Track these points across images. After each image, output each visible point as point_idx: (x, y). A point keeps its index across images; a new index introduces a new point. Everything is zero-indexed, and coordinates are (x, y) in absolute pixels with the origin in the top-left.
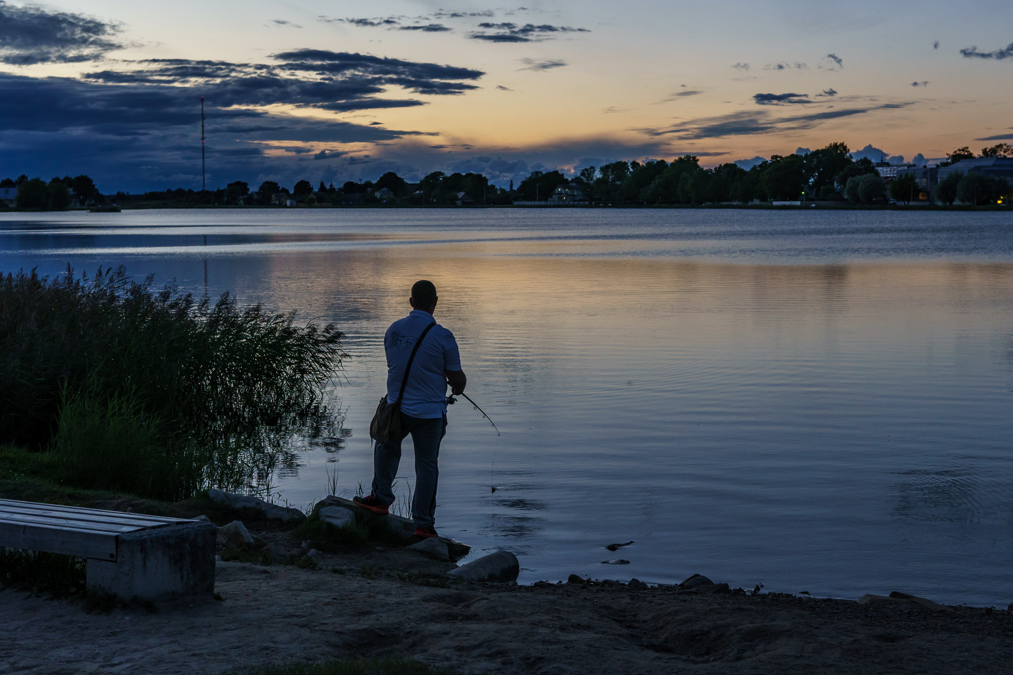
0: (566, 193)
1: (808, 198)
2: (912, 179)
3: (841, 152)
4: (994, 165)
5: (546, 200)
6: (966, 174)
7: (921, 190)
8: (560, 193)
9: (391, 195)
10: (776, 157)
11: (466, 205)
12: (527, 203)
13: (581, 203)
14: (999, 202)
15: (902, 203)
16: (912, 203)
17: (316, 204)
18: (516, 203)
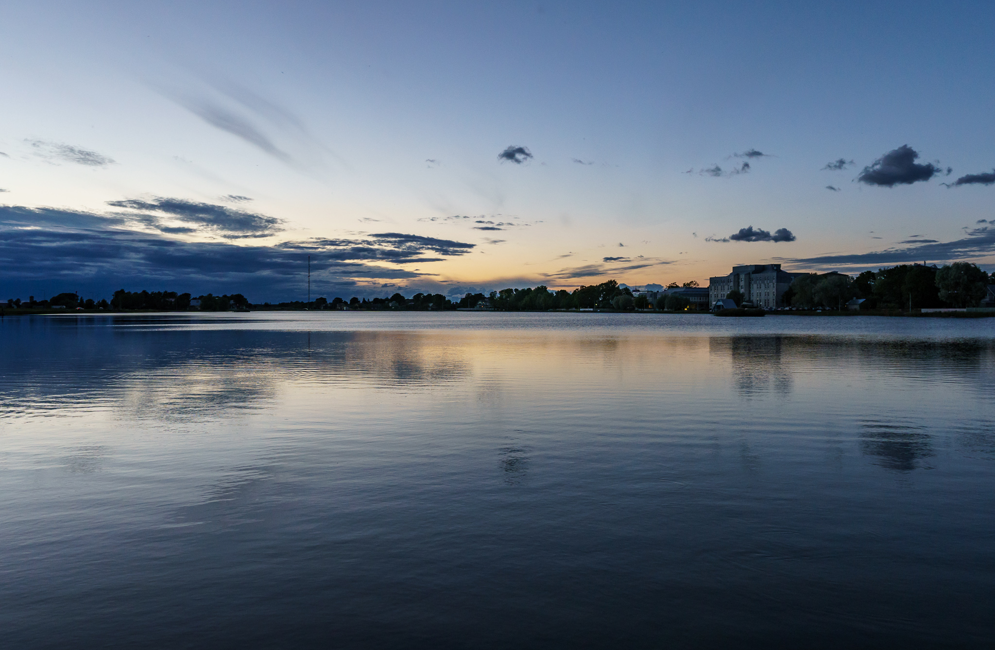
0: (483, 304)
1: (598, 307)
2: (645, 298)
3: (614, 284)
4: (684, 291)
5: (474, 307)
6: (670, 295)
7: (650, 304)
8: (480, 304)
9: (397, 304)
10: (583, 286)
11: (433, 309)
12: (464, 309)
13: (490, 309)
14: (686, 309)
15: (640, 310)
16: (645, 310)
17: (359, 309)
18: (458, 309)
